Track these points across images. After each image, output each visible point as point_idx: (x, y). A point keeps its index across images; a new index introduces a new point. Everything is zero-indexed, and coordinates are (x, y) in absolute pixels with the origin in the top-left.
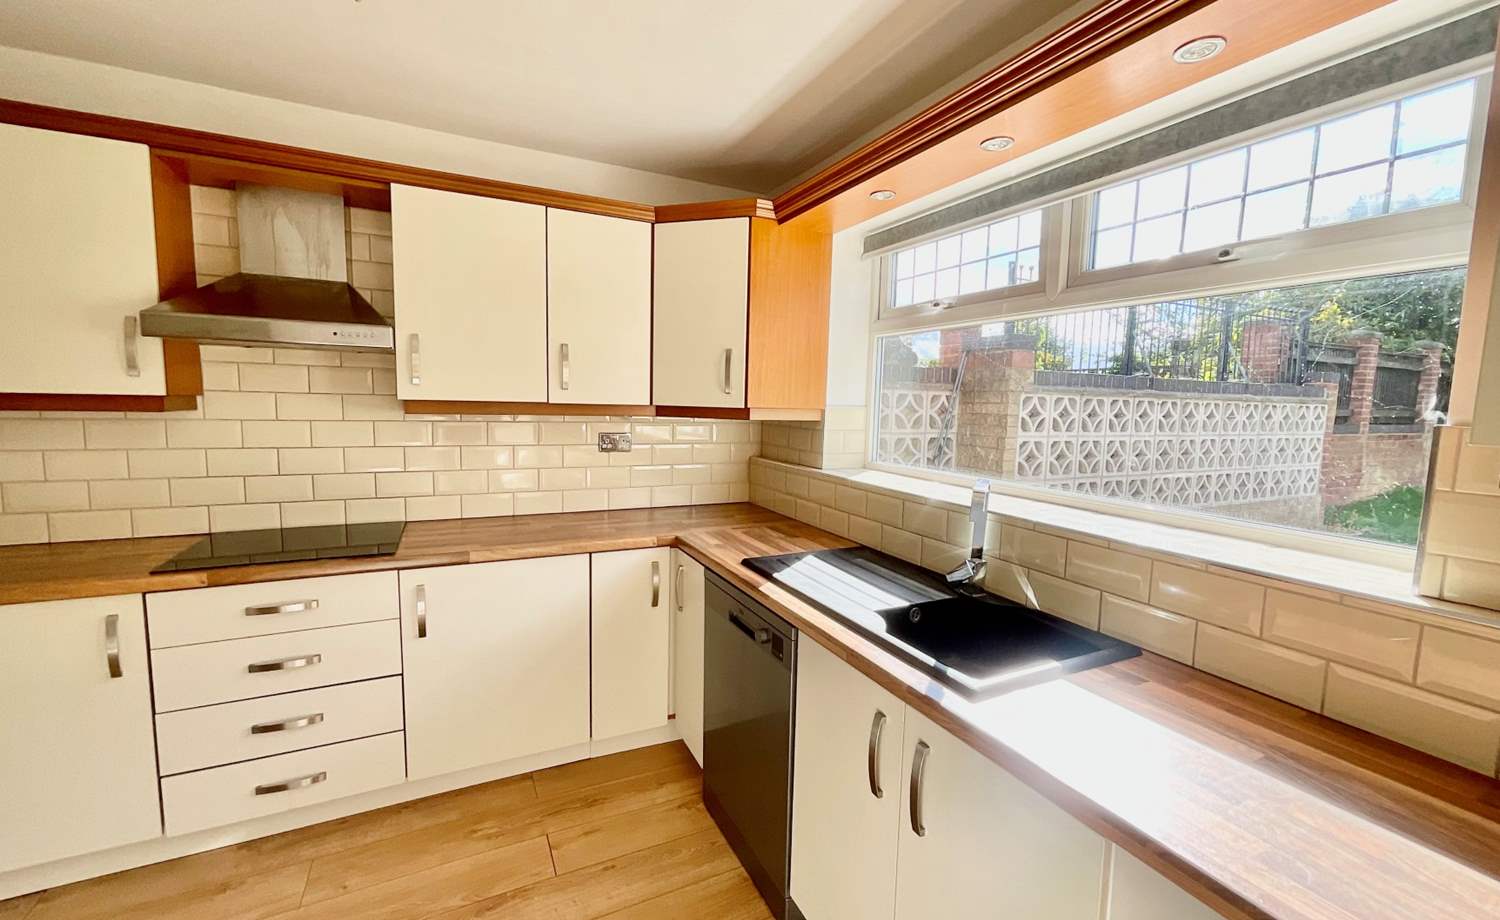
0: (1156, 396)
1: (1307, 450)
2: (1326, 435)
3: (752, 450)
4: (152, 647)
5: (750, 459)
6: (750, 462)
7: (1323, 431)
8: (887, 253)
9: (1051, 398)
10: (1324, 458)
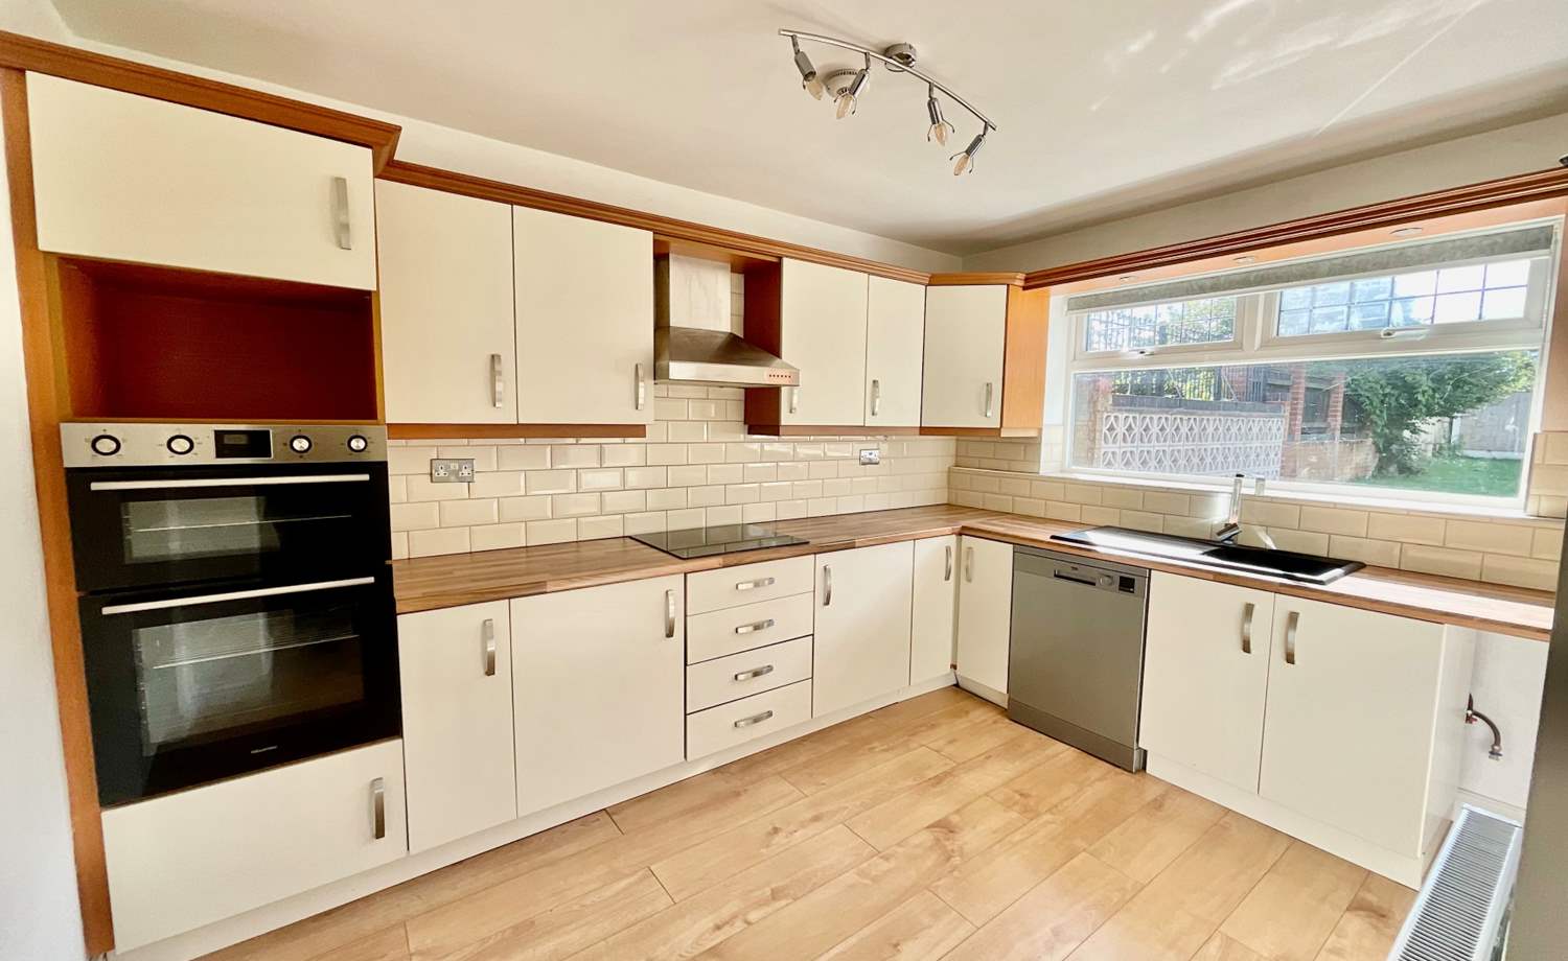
0: (1186, 414)
1: (1272, 456)
2: (1284, 443)
3: (951, 461)
4: (688, 614)
5: (949, 468)
6: (949, 471)
7: (1281, 440)
8: (1083, 314)
9: (1122, 416)
10: (1282, 461)
